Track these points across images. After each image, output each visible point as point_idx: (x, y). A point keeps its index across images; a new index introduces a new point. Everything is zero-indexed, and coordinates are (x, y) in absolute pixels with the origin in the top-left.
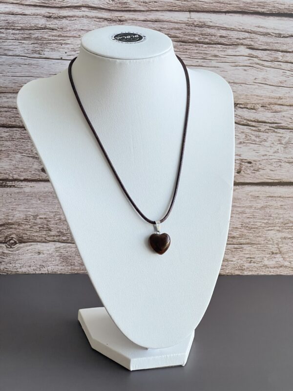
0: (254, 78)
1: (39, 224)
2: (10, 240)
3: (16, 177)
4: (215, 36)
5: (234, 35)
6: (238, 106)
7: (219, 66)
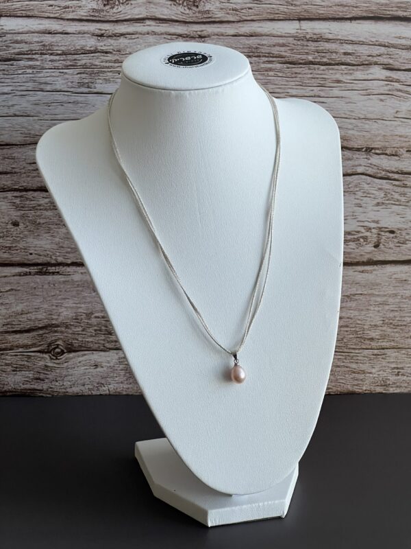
0: (395, 111)
1: (95, 326)
2: (55, 348)
3: (60, 259)
4: (336, 53)
5: (364, 50)
6: (373, 151)
7: (343, 96)
